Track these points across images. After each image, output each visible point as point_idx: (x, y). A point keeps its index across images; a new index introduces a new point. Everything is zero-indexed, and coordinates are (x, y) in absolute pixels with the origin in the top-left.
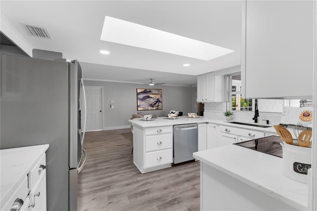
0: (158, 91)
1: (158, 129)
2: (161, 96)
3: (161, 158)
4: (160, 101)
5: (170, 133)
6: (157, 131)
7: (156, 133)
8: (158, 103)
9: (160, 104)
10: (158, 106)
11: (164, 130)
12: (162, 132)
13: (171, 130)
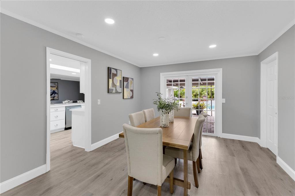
0: (54, 85)
1: (56, 109)
2: (57, 88)
3: (57, 125)
4: (56, 93)
5: (63, 111)
6: (55, 110)
7: (55, 111)
8: (54, 94)
9: (56, 95)
10: (54, 97)
11: (59, 109)
12: (58, 110)
13: (64, 109)
